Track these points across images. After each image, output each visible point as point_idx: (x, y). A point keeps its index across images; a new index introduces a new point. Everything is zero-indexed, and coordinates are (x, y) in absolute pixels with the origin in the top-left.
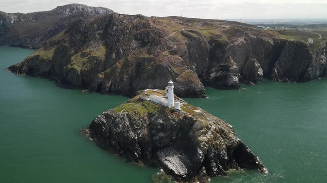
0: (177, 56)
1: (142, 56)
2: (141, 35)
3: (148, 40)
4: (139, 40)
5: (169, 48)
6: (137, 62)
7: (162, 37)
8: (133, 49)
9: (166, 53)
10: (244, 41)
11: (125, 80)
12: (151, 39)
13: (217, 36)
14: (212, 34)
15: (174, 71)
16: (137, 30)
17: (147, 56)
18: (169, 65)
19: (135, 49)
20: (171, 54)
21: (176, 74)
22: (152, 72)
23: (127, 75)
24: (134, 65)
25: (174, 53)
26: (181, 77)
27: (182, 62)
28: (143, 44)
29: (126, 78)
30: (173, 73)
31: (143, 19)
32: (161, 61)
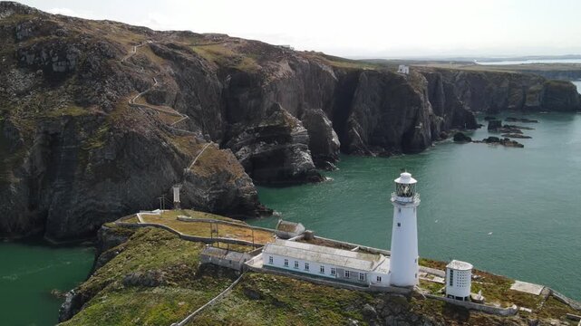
0: (167, 108)
1: (57, 112)
2: (38, 53)
3: (67, 67)
4: (34, 68)
5: (139, 86)
6: (46, 132)
7: (109, 57)
8: (20, 95)
9: (135, 98)
10: (291, 70)
11: (13, 189)
12: (73, 63)
13: (230, 59)
14: (218, 54)
15: (176, 150)
16: (17, 41)
17: (77, 111)
18: (156, 133)
19: (27, 92)
20: (149, 101)
21: (182, 156)
22: (109, 155)
23: (16, 175)
24: (37, 139)
25: (157, 98)
26: (198, 164)
27: (187, 121)
28: (52, 79)
29: (16, 184)
30: (176, 155)
31: (26, 13)
32: (130, 123)
